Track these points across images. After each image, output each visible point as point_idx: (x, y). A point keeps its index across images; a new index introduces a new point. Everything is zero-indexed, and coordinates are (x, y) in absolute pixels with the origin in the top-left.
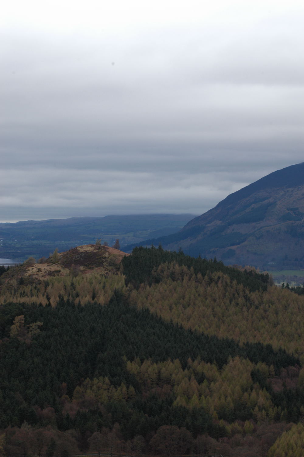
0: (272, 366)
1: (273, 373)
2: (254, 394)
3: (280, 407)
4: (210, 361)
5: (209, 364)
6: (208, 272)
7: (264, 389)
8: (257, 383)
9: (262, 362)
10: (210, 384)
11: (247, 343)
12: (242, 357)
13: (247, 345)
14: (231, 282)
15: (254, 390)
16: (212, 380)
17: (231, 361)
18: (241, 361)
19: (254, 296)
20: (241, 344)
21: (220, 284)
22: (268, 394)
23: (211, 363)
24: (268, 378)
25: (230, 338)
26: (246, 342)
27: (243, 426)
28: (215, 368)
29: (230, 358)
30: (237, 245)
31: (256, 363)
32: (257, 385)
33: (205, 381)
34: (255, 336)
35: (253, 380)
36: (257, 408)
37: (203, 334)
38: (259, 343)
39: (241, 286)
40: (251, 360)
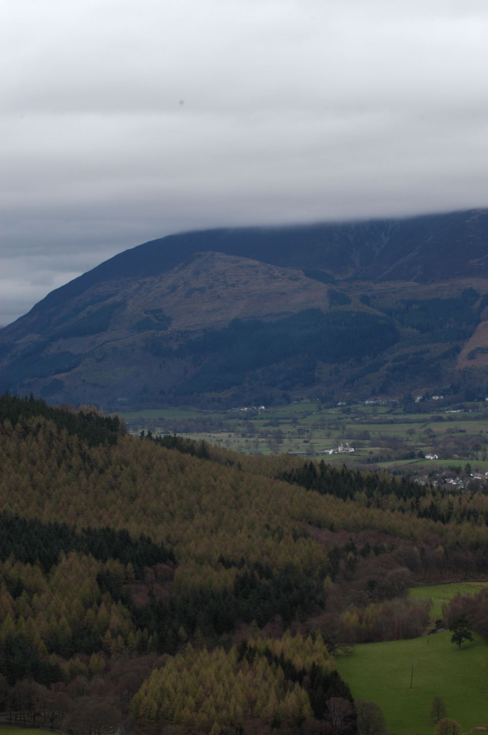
0: (130, 565)
1: (133, 576)
2: (103, 611)
3: (145, 630)
4: (30, 560)
5: (28, 565)
6: (20, 417)
7: (120, 601)
8: (108, 593)
9: (114, 559)
10: (32, 597)
11: (89, 528)
12: (81, 552)
13: (88, 532)
14: (59, 432)
15: (103, 605)
16: (34, 591)
17: (64, 559)
18: (80, 559)
19: (96, 453)
20: (78, 531)
21: (40, 436)
22: (126, 610)
23: (32, 564)
24: (125, 584)
25: (61, 522)
26: (86, 527)
27: (87, 662)
28: (38, 570)
29: (62, 554)
30: (66, 372)
31: (104, 562)
32: (107, 596)
33: (24, 593)
34: (101, 518)
35: (101, 588)
36: (108, 634)
37: (17, 518)
38: (108, 529)
39: (75, 438)
40: (97, 557)
